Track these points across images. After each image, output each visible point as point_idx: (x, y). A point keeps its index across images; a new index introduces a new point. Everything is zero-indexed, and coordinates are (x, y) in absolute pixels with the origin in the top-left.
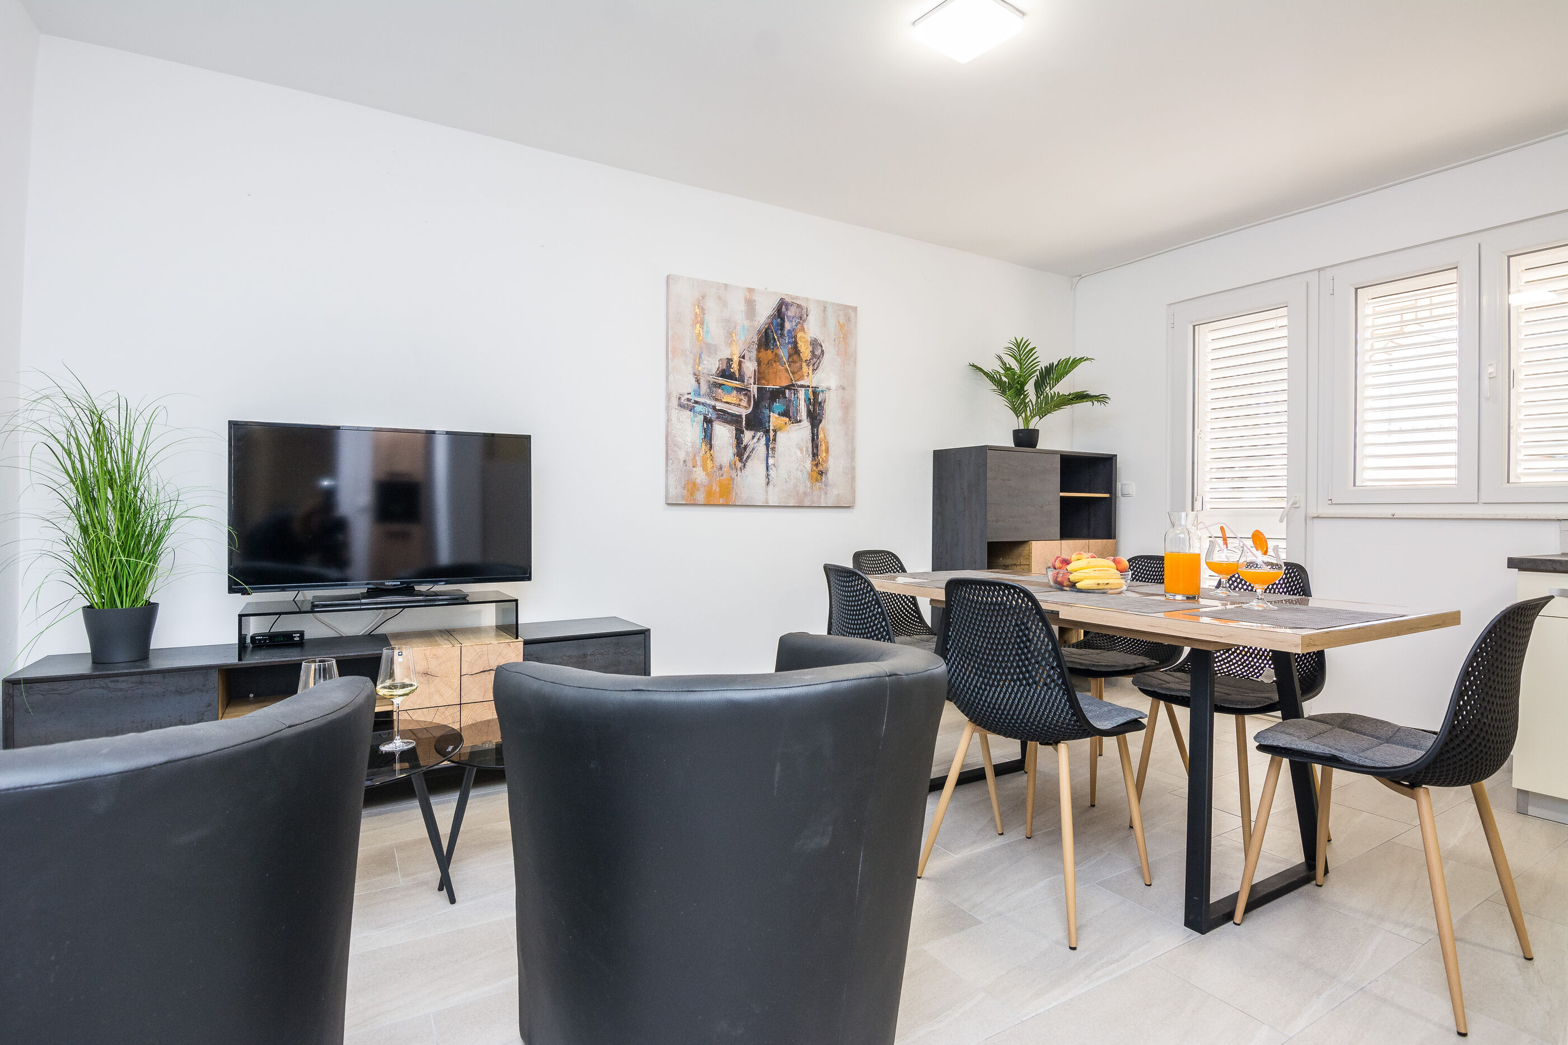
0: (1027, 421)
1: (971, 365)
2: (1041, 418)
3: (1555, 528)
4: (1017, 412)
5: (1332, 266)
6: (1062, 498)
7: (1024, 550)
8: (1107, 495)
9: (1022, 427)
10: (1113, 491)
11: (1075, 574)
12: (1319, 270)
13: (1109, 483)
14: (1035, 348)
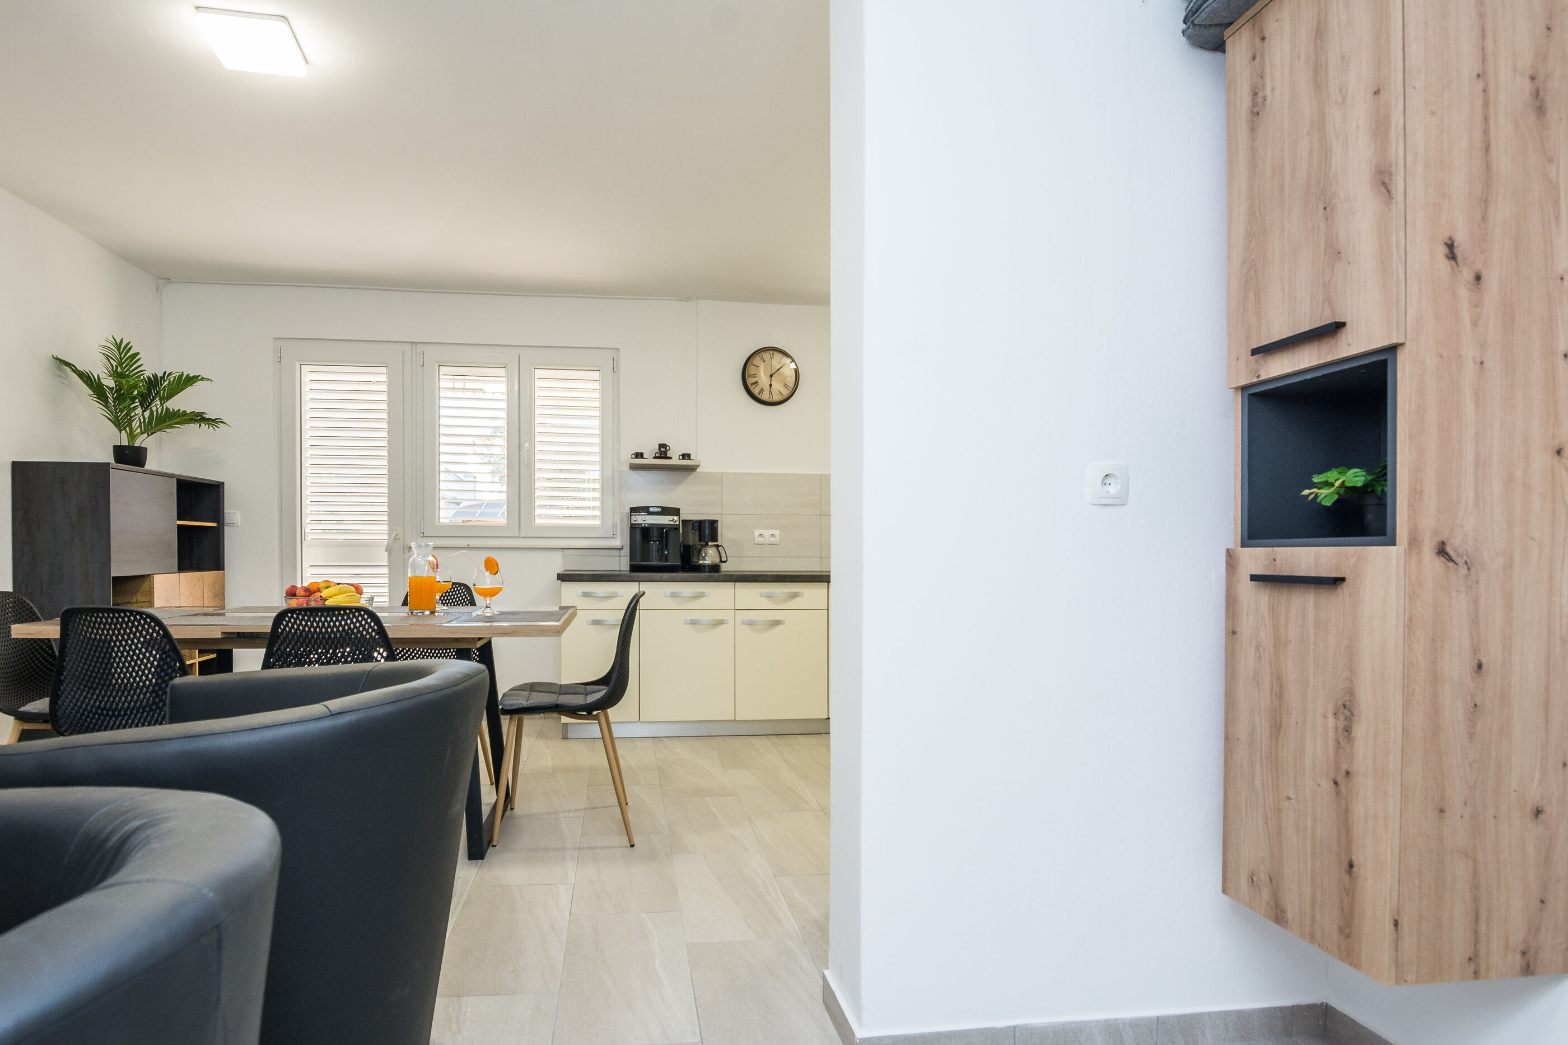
0: (132, 436)
1: (55, 358)
2: (149, 436)
3: (559, 555)
4: (119, 424)
5: (422, 343)
6: (179, 526)
7: (146, 585)
8: (214, 524)
9: (125, 442)
10: (221, 521)
11: (330, 600)
12: (412, 343)
13: (217, 513)
14: (138, 354)
